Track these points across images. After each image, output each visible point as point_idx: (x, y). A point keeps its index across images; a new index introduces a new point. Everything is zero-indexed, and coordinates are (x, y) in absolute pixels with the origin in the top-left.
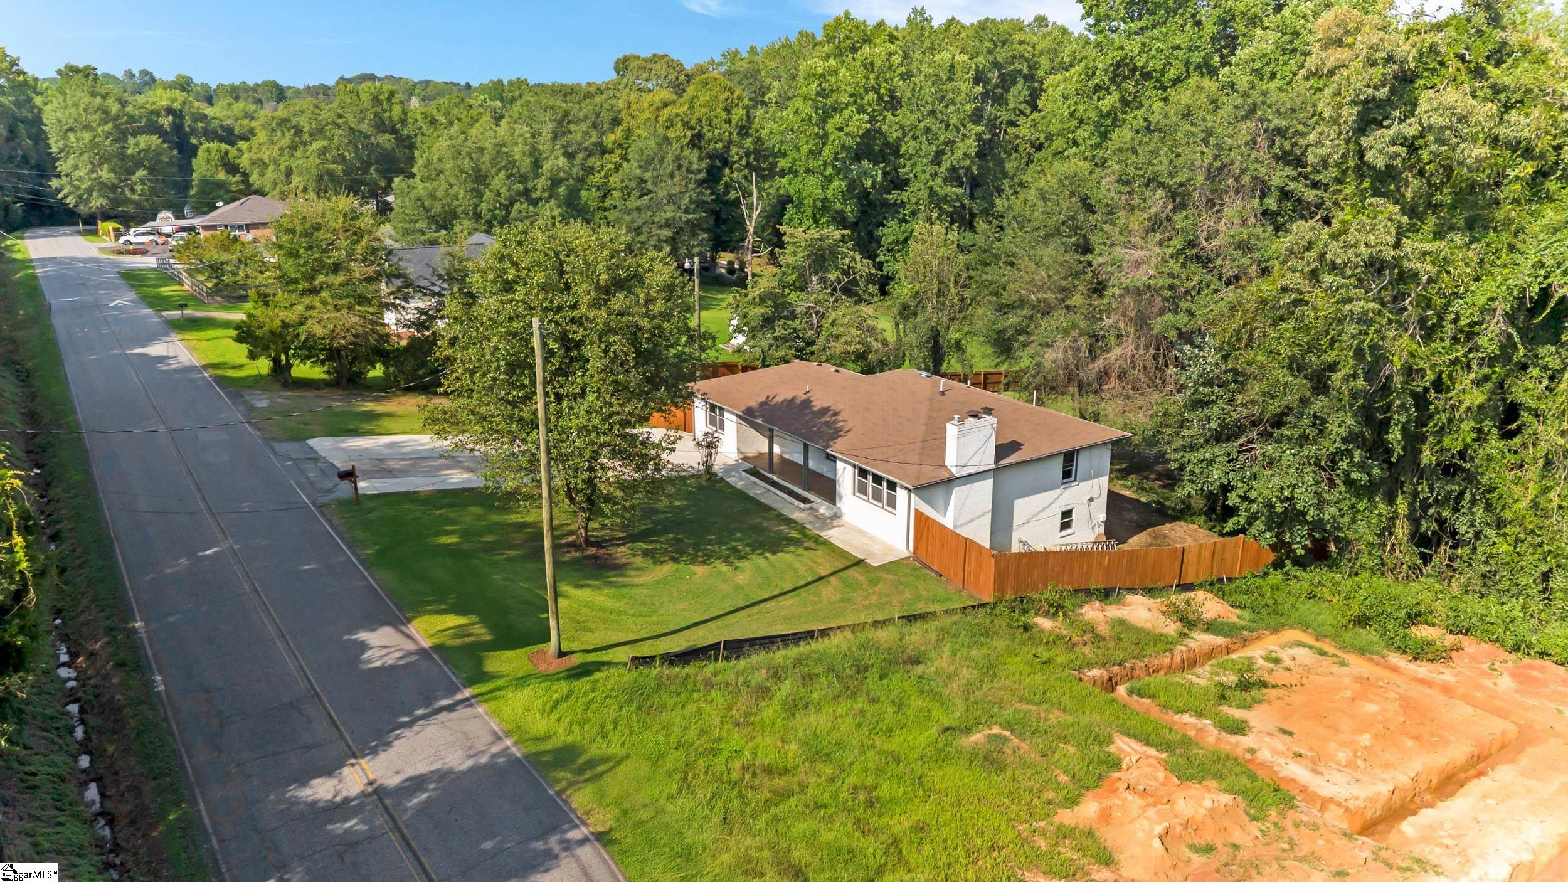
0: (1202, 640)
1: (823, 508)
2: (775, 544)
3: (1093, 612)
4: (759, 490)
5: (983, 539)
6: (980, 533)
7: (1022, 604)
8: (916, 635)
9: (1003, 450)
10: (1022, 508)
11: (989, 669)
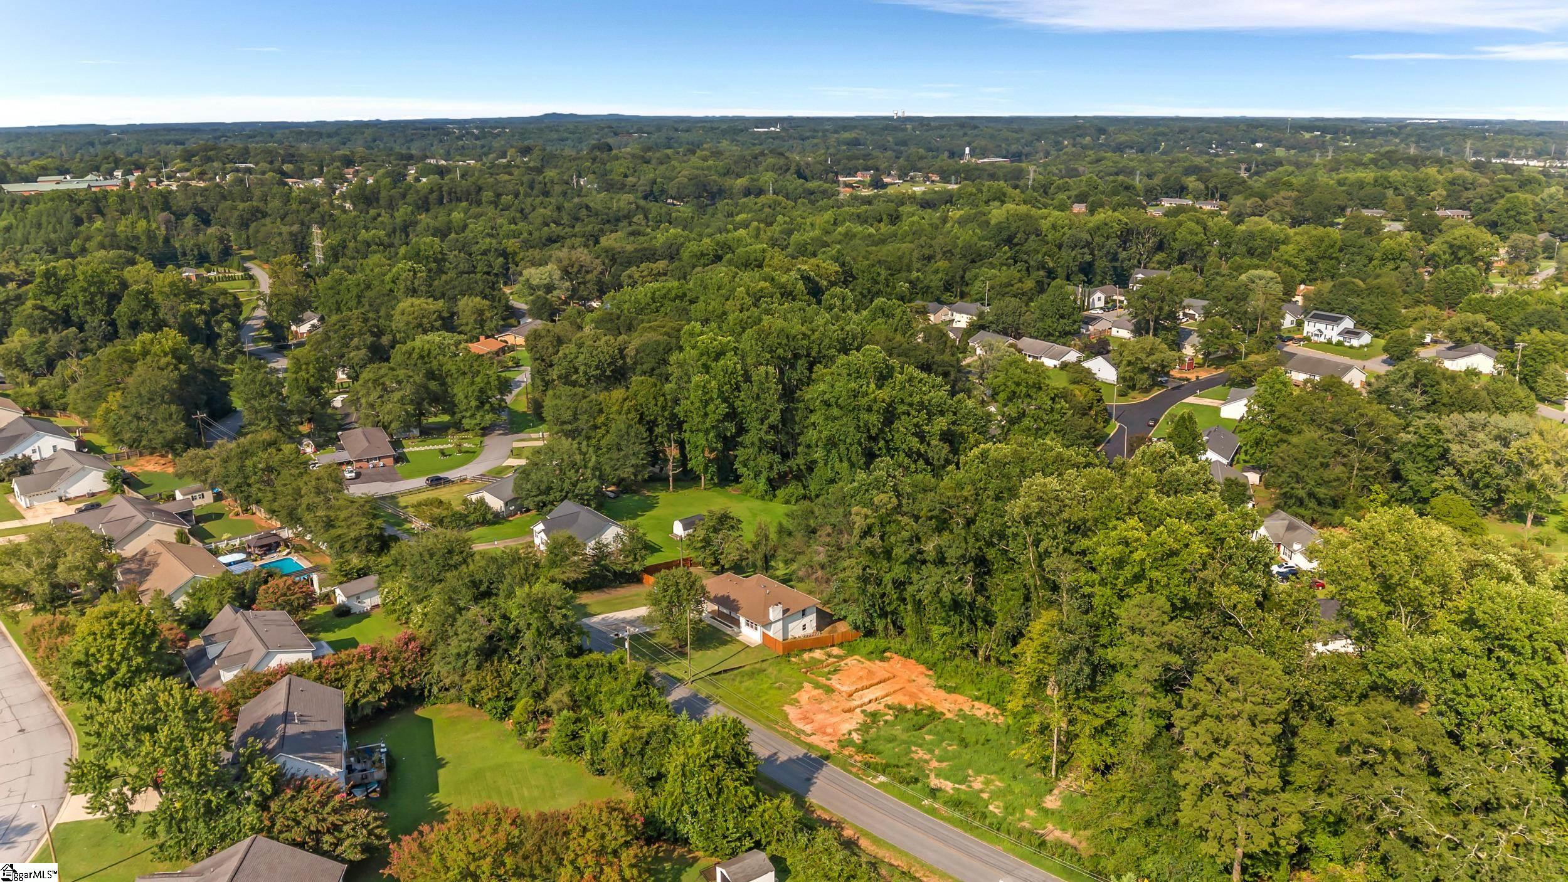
0: (832, 660)
1: (736, 629)
2: (724, 643)
3: (806, 656)
4: (716, 624)
5: (780, 639)
6: (779, 637)
7: (789, 655)
8: (764, 665)
9: (785, 611)
10: (791, 626)
11: (780, 671)
